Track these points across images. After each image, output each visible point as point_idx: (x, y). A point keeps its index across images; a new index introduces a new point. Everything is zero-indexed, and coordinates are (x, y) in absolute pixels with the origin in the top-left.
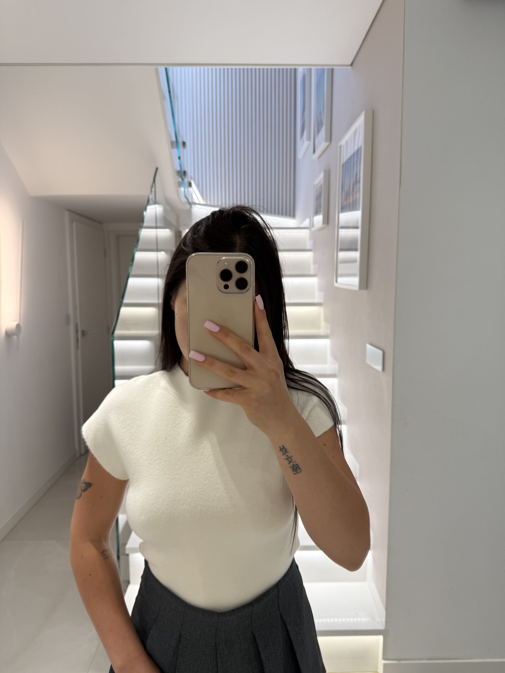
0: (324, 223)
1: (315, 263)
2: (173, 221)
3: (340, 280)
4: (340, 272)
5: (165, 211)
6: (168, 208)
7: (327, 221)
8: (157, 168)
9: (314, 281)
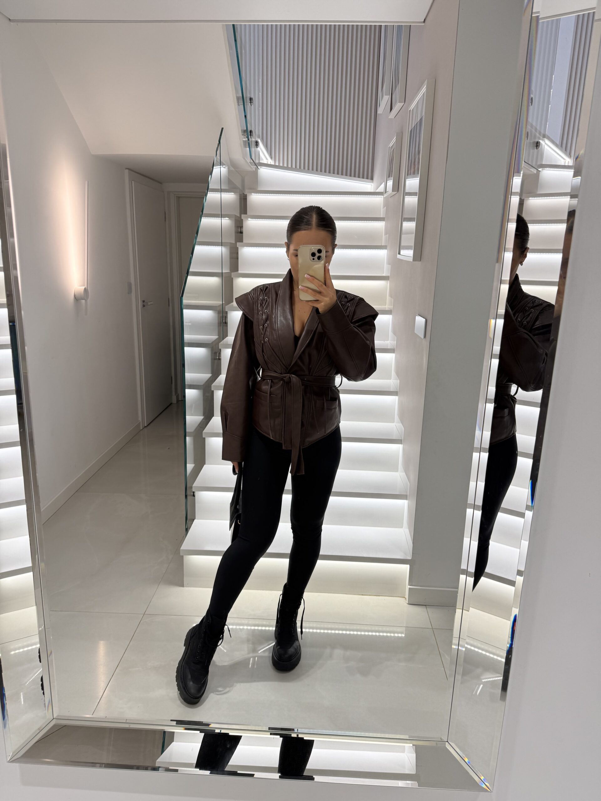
0: (393, 191)
1: (386, 233)
2: (239, 184)
3: (402, 252)
4: (402, 244)
5: (229, 171)
6: (232, 169)
7: (395, 187)
8: (222, 129)
9: (383, 253)
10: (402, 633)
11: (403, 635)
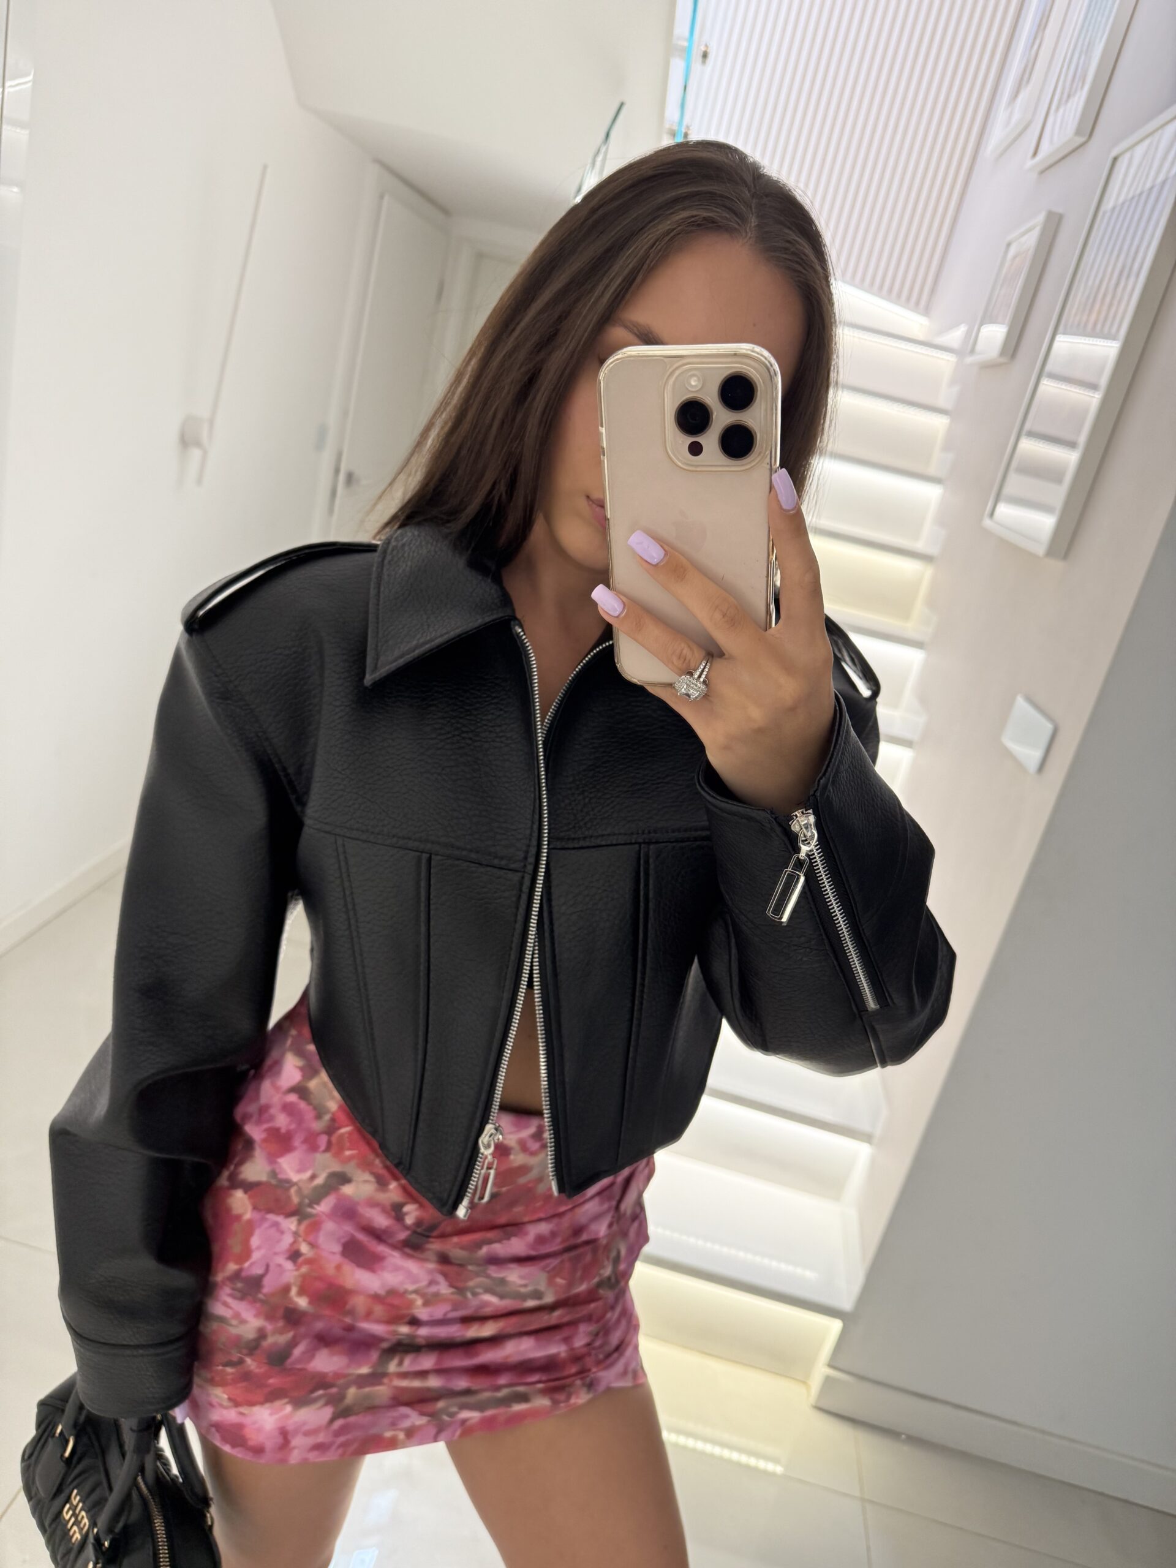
0: (1003, 352)
1: (947, 447)
3: (1004, 510)
4: (1008, 490)
7: (1012, 347)
8: (622, 105)
9: (932, 493)
10: (776, 1460)
11: (779, 1469)
